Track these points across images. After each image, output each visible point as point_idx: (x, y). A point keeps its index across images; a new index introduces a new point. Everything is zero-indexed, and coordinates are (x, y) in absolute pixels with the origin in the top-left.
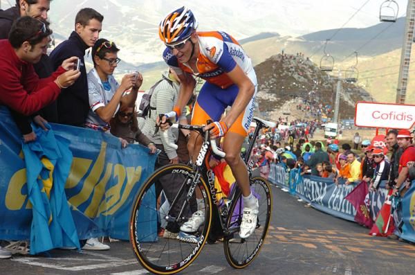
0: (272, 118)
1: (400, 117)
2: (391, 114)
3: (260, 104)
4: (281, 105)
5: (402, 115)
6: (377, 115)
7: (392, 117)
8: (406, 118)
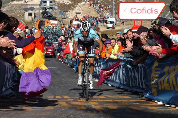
0: (68, 16)
1: (149, 11)
2: (143, 10)
3: (59, 7)
4: (75, 7)
5: (151, 10)
6: (133, 11)
7: (144, 11)
8: (154, 12)
